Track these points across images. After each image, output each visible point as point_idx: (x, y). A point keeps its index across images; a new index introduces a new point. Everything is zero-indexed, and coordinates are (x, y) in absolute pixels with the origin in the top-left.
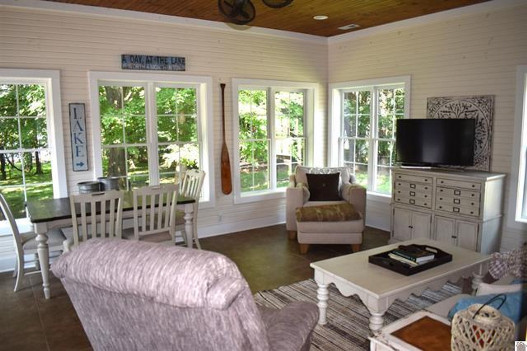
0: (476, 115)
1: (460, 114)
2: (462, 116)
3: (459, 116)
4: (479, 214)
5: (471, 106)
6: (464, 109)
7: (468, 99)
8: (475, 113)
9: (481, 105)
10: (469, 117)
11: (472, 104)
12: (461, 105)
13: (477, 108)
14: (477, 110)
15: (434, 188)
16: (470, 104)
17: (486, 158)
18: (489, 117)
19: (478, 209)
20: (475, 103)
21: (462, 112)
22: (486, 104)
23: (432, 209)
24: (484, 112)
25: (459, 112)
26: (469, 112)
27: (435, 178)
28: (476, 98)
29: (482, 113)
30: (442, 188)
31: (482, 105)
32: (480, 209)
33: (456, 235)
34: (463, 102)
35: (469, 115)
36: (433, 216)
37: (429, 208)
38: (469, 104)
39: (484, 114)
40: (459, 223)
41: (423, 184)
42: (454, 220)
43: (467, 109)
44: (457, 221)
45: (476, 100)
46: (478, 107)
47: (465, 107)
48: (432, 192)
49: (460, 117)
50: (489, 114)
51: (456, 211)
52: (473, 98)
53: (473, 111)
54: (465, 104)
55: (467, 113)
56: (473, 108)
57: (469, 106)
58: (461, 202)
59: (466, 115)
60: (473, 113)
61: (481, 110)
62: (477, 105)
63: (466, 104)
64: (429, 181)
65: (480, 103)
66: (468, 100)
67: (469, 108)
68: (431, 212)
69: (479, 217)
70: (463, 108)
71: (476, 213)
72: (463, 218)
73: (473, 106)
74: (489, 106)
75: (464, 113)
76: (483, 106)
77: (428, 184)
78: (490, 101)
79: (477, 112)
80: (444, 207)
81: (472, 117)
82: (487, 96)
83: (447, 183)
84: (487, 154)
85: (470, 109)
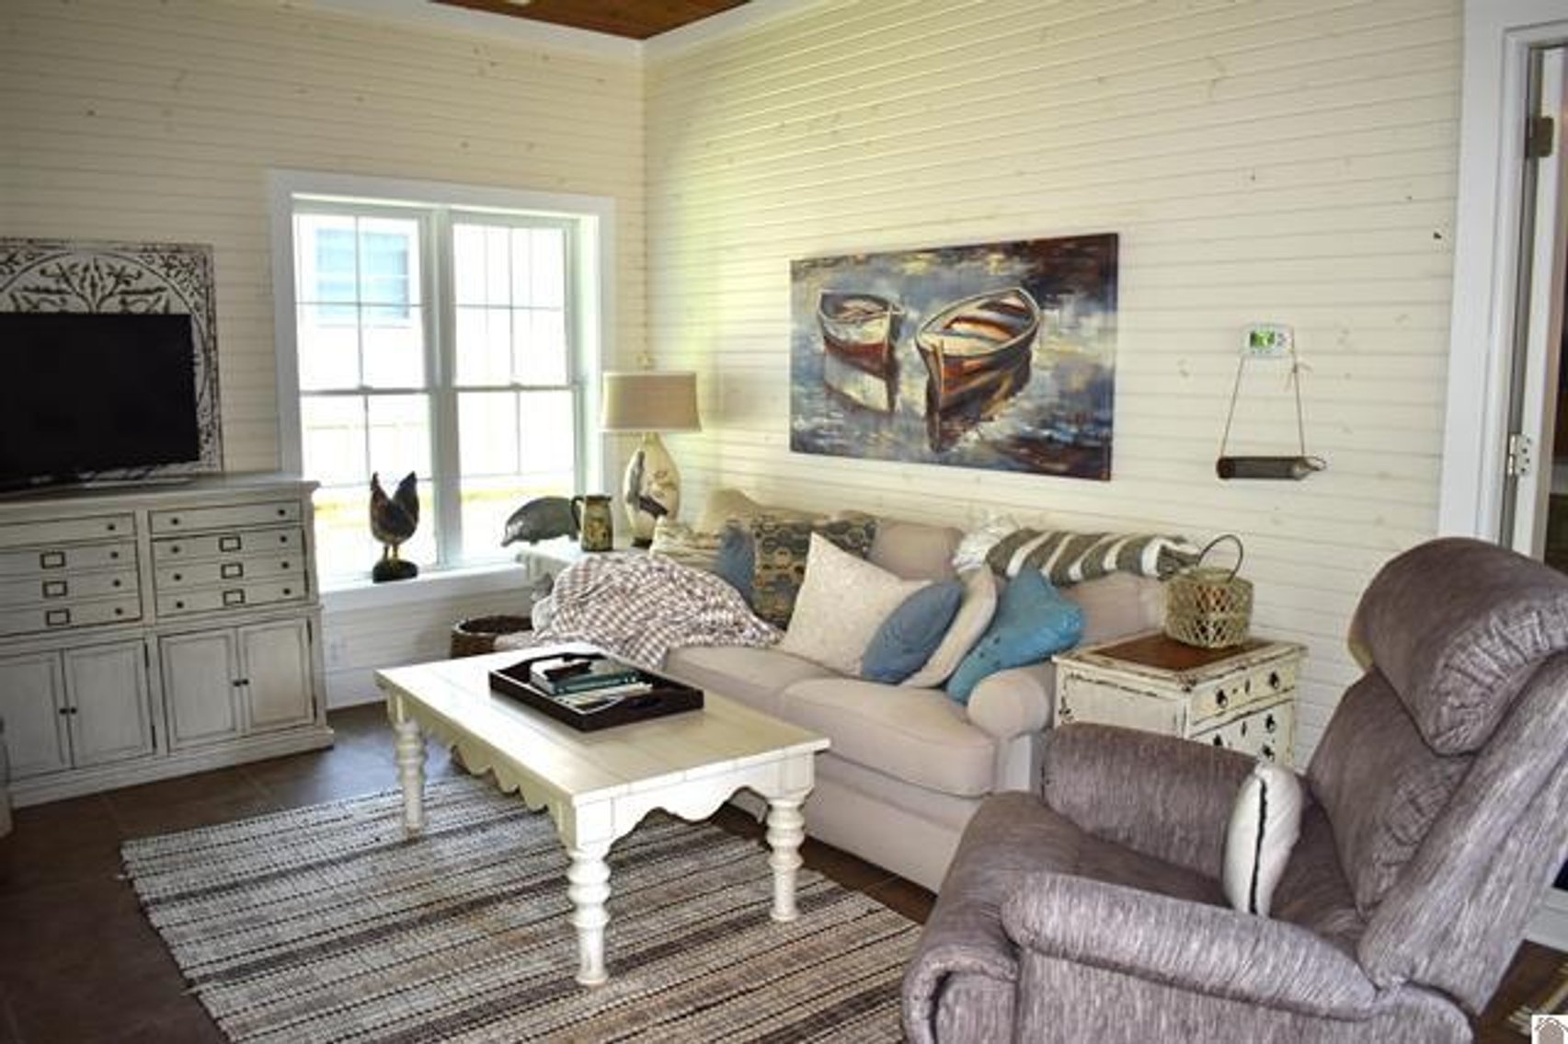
0: (162, 303)
1: (103, 299)
2: (112, 306)
3: (98, 307)
4: (307, 589)
5: (140, 275)
6: (117, 284)
7: (125, 249)
8: (159, 299)
9: (173, 272)
10: (139, 308)
11: (144, 271)
12: (105, 270)
13: (160, 283)
14: (160, 289)
15: (144, 548)
16: (138, 267)
17: (209, 435)
18: (204, 312)
19: (302, 576)
20: (154, 267)
21: (111, 294)
22: (191, 273)
23: (146, 621)
24: (186, 295)
25: (99, 295)
26: (134, 292)
27: (142, 516)
28: (154, 250)
29: (181, 296)
30: (174, 541)
31: (179, 272)
32: (306, 573)
33: (244, 677)
34: (113, 262)
35: (134, 302)
36: (152, 642)
37: (136, 620)
38: (131, 269)
39: (186, 303)
40: (246, 633)
41: (101, 543)
42: (230, 632)
43: (127, 283)
44: (241, 630)
45: (154, 254)
46: (165, 280)
47: (120, 277)
48: (137, 563)
49: (103, 310)
50: (202, 301)
51: (234, 600)
52: (145, 250)
53: (148, 292)
54: (118, 267)
55: (130, 299)
56: (149, 281)
57: (134, 273)
58: (245, 570)
59: (123, 302)
60: (151, 298)
61: (173, 287)
62: (162, 272)
63: (123, 268)
64: (123, 529)
65: (170, 267)
66: (129, 255)
67: (133, 282)
68: (139, 633)
69: (306, 597)
70: (110, 282)
71: (298, 589)
72: (258, 617)
73: (146, 273)
74: (202, 278)
75: (119, 298)
76: (181, 277)
77: (120, 540)
78: (201, 264)
79: (164, 294)
80: (191, 602)
81: (148, 310)
82: (191, 249)
83: (191, 521)
84: (212, 423)
85: (135, 285)
